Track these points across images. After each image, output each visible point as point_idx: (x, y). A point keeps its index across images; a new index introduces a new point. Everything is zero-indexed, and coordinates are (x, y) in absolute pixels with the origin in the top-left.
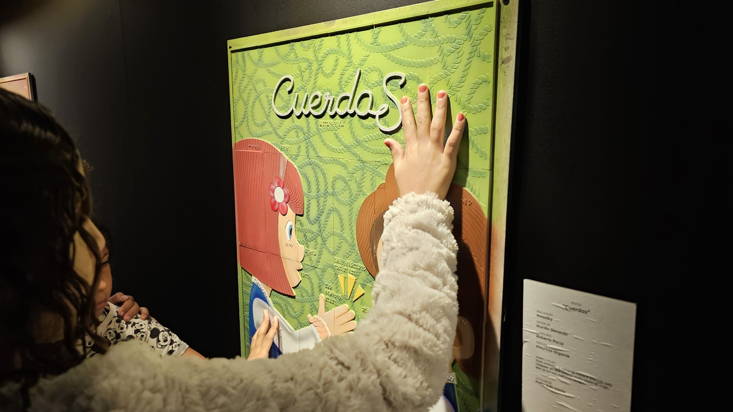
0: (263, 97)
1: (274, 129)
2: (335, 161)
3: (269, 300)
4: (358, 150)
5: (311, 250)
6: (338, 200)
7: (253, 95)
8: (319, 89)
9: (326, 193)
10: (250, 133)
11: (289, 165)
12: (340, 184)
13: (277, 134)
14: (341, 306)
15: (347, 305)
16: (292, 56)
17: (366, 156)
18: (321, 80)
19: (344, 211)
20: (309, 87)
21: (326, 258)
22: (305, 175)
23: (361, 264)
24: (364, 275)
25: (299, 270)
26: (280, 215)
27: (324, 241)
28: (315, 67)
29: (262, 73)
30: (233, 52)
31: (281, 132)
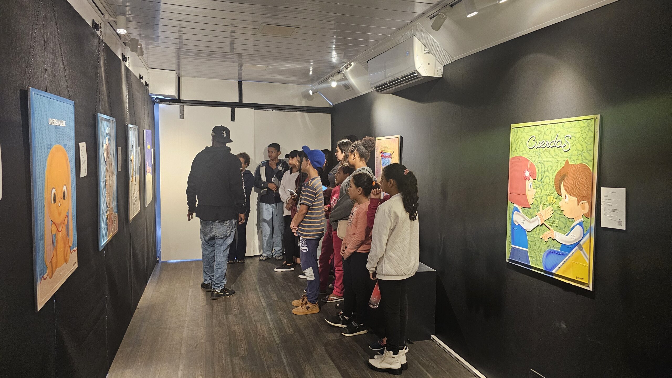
0: (524, 142)
1: (527, 152)
2: (548, 161)
3: (521, 211)
4: (556, 157)
5: (538, 191)
6: (549, 173)
7: (520, 142)
8: (544, 139)
9: (545, 171)
10: (517, 154)
11: (532, 164)
12: (550, 168)
13: (528, 154)
14: (548, 207)
15: (550, 206)
16: (536, 130)
17: (559, 158)
18: (545, 137)
19: (551, 176)
20: (541, 139)
21: (544, 192)
22: (537, 166)
23: (556, 192)
24: (557, 195)
25: (533, 198)
26: (527, 181)
27: (543, 187)
28: (543, 133)
29: (524, 135)
30: (513, 128)
31: (529, 153)
